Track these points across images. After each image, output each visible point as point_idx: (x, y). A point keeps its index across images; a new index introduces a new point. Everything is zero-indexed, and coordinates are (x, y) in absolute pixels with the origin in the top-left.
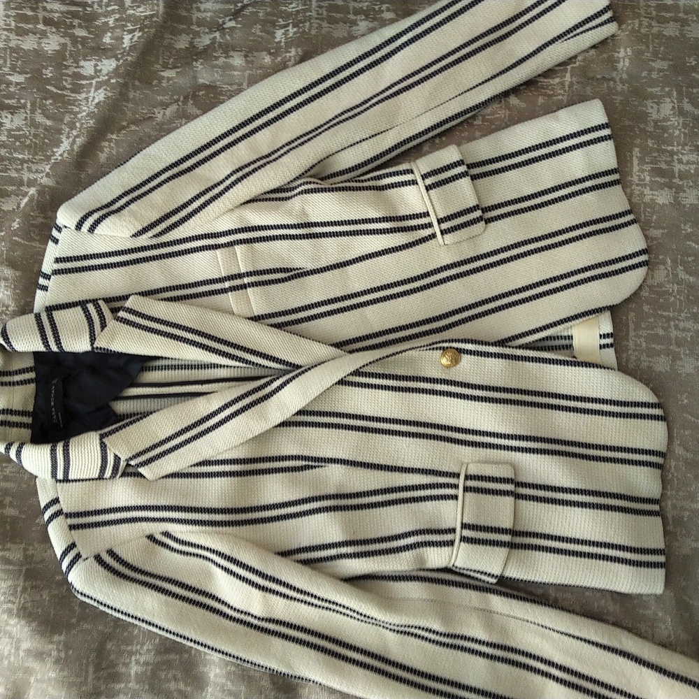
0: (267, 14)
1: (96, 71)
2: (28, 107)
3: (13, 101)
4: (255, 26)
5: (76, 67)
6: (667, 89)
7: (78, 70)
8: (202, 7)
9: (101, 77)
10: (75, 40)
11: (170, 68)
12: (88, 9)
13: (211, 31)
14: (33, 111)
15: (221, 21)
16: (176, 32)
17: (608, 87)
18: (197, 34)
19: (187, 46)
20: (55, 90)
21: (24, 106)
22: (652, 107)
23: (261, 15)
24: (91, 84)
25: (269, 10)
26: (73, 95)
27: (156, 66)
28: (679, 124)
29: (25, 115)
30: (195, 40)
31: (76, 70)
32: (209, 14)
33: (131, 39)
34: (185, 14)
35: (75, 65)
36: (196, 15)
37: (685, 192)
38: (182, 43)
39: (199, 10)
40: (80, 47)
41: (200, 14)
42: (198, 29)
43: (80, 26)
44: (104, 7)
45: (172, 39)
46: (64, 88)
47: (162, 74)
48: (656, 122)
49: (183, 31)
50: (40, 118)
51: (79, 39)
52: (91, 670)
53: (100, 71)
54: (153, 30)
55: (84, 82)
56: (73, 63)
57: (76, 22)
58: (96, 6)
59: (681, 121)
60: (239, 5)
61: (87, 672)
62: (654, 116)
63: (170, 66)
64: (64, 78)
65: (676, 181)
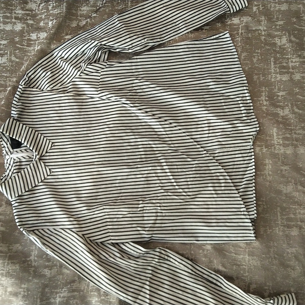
0: (109, 10)
1: (37, 38)
2: (8, 53)
3: (2, 52)
4: (105, 16)
5: (29, 36)
6: (284, 32)
7: (30, 37)
8: (82, 9)
9: (40, 40)
10: (28, 25)
11: (69, 35)
12: (34, 12)
13: (86, 19)
14: (10, 55)
15: (90, 15)
16: (71, 20)
17: (258, 33)
18: (80, 21)
19: (76, 26)
20: (20, 46)
21: (7, 54)
22: (278, 40)
23: (107, 11)
24: (36, 43)
25: (110, 9)
26: (28, 48)
27: (63, 34)
28: (290, 46)
29: (7, 57)
30: (80, 23)
31: (28, 37)
32: (85, 12)
33: (52, 23)
34: (74, 12)
35: (28, 35)
36: (79, 13)
37: (294, 74)
38: (74, 25)
39: (80, 10)
40: (30, 28)
41: (82, 12)
42: (81, 18)
43: (30, 19)
44: (40, 11)
45: (70, 23)
46: (23, 45)
47: (65, 37)
48: (280, 46)
49: (74, 19)
50: (13, 58)
51: (30, 25)
52: (39, 301)
53: (40, 37)
54: (61, 19)
55: (32, 42)
56: (27, 35)
57: (28, 18)
58: (37, 11)
59: (291, 45)
60: (98, 7)
61: (37, 302)
62: (279, 44)
63: (69, 34)
64: (24, 41)
65: (291, 70)
